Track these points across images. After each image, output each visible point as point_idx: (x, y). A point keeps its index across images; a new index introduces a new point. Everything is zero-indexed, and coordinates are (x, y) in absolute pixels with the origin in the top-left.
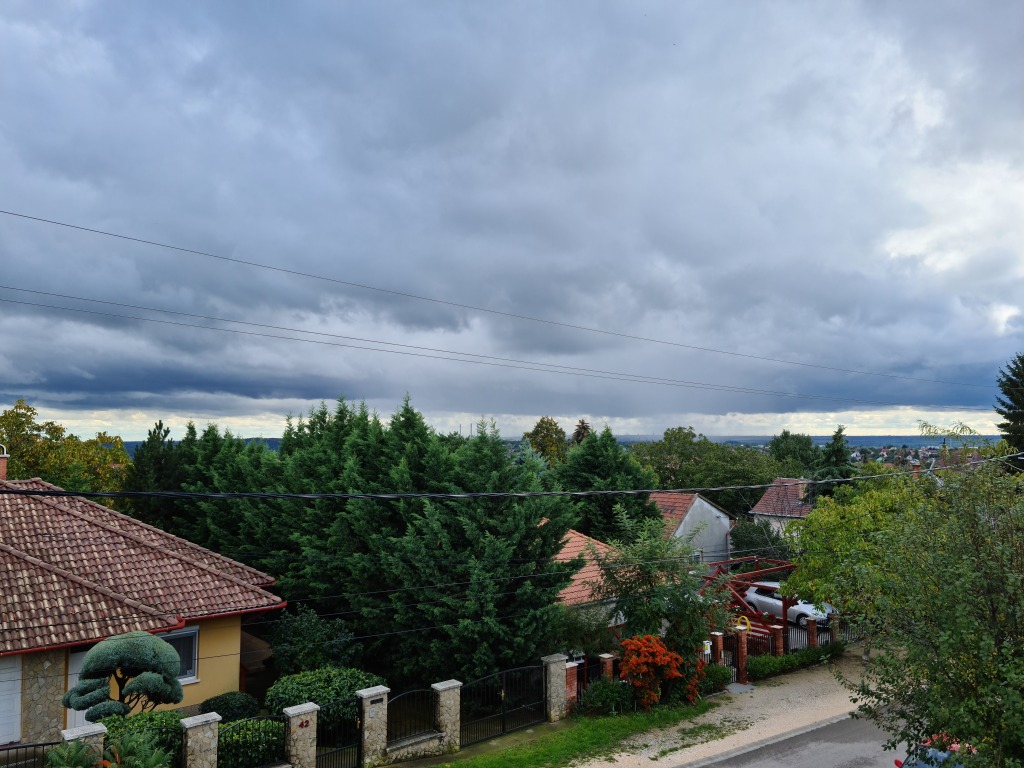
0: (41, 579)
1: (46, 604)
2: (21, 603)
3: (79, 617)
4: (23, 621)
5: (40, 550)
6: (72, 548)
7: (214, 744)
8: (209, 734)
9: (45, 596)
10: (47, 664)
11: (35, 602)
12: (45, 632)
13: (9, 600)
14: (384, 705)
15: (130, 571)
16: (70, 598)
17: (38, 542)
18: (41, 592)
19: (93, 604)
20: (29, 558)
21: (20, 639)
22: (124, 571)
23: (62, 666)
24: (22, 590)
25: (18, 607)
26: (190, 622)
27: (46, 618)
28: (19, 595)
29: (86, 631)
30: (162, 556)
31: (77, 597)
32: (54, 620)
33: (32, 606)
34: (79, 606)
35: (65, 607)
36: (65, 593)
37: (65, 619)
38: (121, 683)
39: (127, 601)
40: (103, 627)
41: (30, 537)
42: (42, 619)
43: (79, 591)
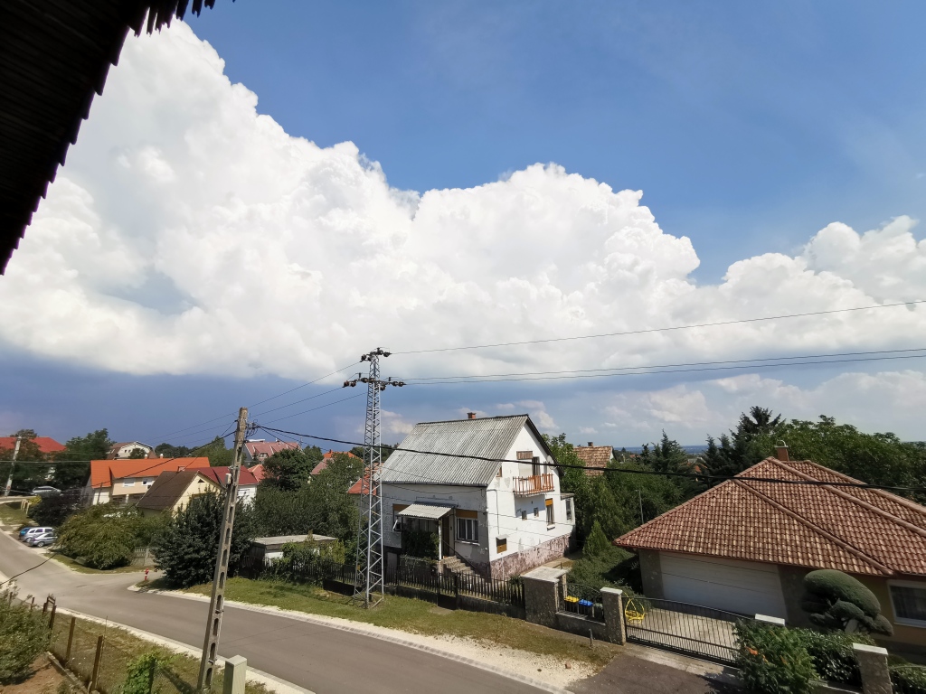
0: (786, 521)
3: (809, 549)
4: (772, 544)
5: (792, 504)
8: (878, 665)
9: (787, 532)
11: (781, 534)
12: (785, 554)
13: (765, 530)
15: (858, 527)
16: (805, 536)
18: (785, 529)
19: (821, 544)
20: (781, 507)
21: (769, 555)
22: (853, 527)
24: (773, 525)
25: (770, 535)
27: (787, 545)
28: (772, 528)
29: (814, 560)
31: (810, 537)
32: (792, 548)
33: (778, 536)
34: (810, 543)
35: (801, 541)
36: (801, 532)
37: (799, 549)
40: (827, 561)
42: (784, 546)
43: (812, 535)
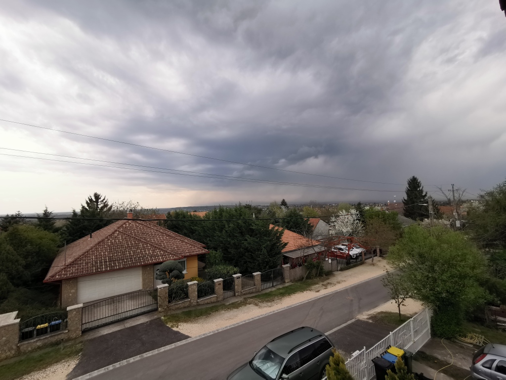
0: (145, 246)
1: (147, 252)
2: (141, 252)
4: (142, 257)
5: (144, 238)
6: (152, 237)
7: (196, 289)
8: (195, 287)
9: (147, 250)
10: (148, 268)
13: (137, 251)
14: (240, 279)
17: (143, 236)
18: (145, 249)
19: (159, 252)
20: (142, 240)
21: (141, 262)
22: (166, 243)
23: (152, 269)
24: (141, 248)
26: (185, 257)
28: (140, 250)
29: (158, 259)
30: (175, 239)
33: (144, 253)
34: (155, 252)
35: (152, 253)
36: (152, 249)
37: (152, 256)
38: (169, 273)
39: (168, 251)
40: (163, 258)
42: (147, 256)
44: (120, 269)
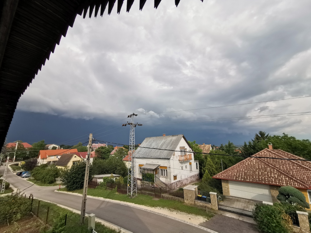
0: (272, 170)
1: (273, 176)
2: (267, 174)
3: (281, 180)
4: (267, 178)
5: (274, 164)
6: (282, 165)
11: (270, 174)
12: (272, 181)
13: (265, 173)
15: (297, 172)
16: (279, 175)
17: (274, 162)
18: (272, 173)
19: (284, 178)
21: (266, 181)
22: (296, 172)
27: (273, 178)
28: (267, 172)
29: (282, 183)
31: (281, 175)
32: (274, 179)
34: (281, 177)
37: (277, 179)
40: (287, 184)
41: (272, 161)
42: (272, 178)
43: (281, 174)
44: (249, 182)
